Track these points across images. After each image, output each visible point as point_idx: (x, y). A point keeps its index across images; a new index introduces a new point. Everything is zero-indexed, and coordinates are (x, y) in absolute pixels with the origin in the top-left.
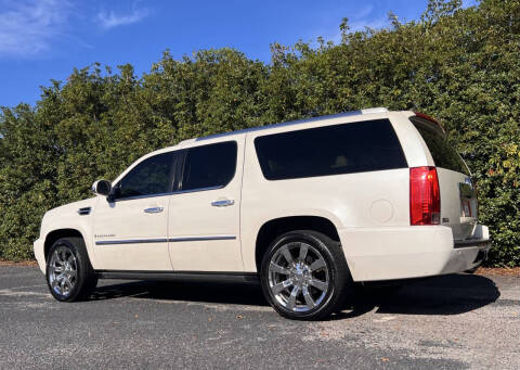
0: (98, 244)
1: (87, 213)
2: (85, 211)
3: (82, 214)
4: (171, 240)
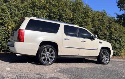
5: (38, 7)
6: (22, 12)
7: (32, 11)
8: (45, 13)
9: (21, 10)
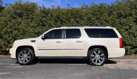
0: (38, 50)
1: (34, 42)
2: (34, 41)
3: (32, 42)
4: (64, 49)
5: (124, 16)
6: (111, 24)
7: (119, 21)
8: (132, 20)
9: (110, 22)
